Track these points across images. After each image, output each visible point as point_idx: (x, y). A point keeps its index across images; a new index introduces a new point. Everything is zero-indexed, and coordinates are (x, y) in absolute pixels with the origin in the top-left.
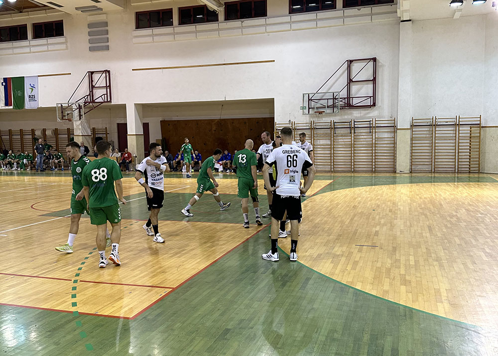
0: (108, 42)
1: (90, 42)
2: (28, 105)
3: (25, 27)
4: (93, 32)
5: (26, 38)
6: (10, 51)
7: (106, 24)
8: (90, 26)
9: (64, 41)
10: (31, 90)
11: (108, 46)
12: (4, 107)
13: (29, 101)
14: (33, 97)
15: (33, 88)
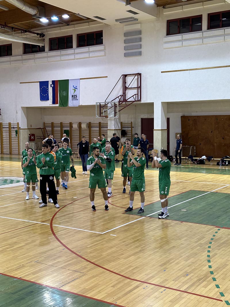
0: (141, 48)
1: (125, 48)
2: (71, 103)
3: (71, 37)
4: (128, 40)
5: (71, 47)
6: (58, 58)
7: (140, 32)
8: (126, 34)
9: (103, 49)
10: (74, 91)
11: (141, 52)
12: (52, 104)
13: (72, 100)
14: (75, 96)
15: (76, 89)
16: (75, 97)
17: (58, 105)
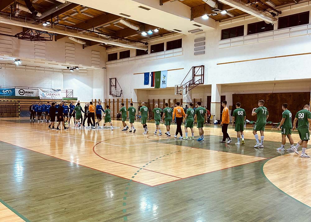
0: (205, 49)
1: (195, 50)
3: (163, 44)
4: (197, 44)
5: (163, 50)
6: (155, 58)
8: (196, 41)
9: (181, 50)
10: (164, 78)
11: (205, 51)
12: (151, 87)
13: (162, 84)
14: (164, 82)
17: (154, 87)
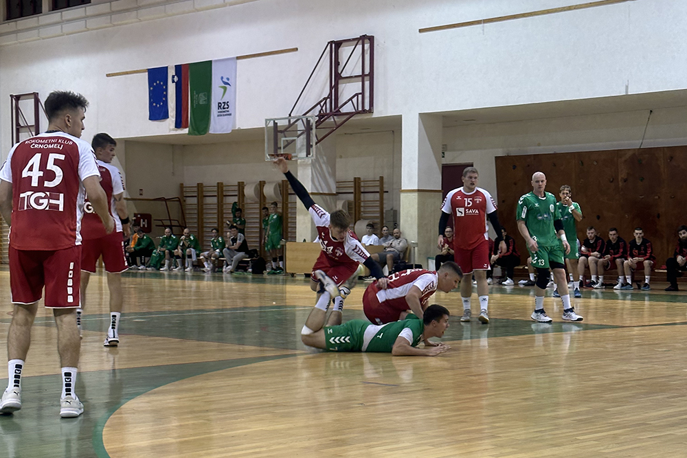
2: (216, 124)
10: (223, 90)
12: (173, 130)
13: (218, 116)
14: (226, 106)
15: (227, 86)
16: (224, 107)
17: (186, 131)
